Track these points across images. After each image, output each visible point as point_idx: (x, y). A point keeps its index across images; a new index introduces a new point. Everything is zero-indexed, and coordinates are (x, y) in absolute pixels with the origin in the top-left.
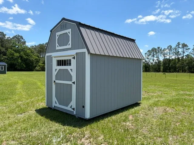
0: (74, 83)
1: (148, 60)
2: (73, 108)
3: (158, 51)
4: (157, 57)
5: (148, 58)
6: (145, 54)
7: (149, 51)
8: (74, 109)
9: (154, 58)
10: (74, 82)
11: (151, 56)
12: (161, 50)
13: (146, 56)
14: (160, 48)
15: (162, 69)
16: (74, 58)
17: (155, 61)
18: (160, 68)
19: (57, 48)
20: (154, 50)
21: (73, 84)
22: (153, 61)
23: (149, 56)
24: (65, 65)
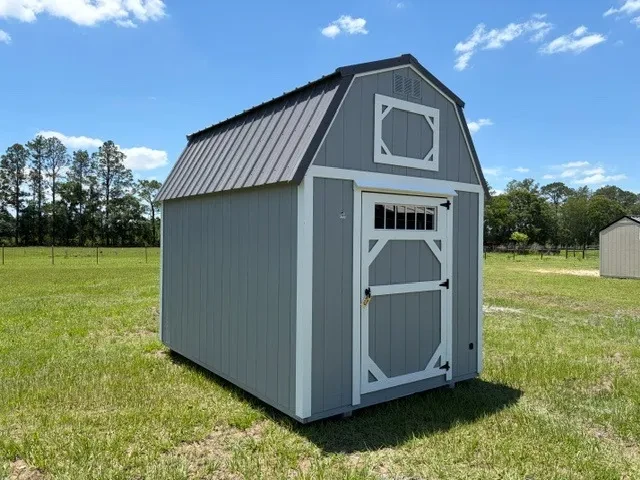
0: (446, 284)
2: (443, 363)
8: (446, 367)
10: (448, 280)
16: (447, 205)
19: (379, 158)
21: (443, 289)
24: (411, 227)
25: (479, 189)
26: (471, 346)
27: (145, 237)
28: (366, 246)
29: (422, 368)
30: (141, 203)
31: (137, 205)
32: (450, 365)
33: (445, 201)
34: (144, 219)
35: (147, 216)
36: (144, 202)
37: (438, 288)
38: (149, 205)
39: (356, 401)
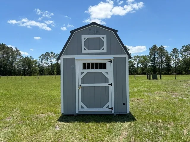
1: (42, 63)
3: (52, 55)
4: (50, 61)
5: (42, 62)
6: (39, 58)
7: (43, 55)
9: (48, 62)
10: (112, 84)
11: (45, 60)
12: (54, 55)
13: (40, 60)
14: (53, 53)
15: (55, 73)
16: (111, 62)
17: (48, 65)
18: (54, 72)
19: (83, 51)
20: (47, 54)
22: (47, 65)
23: (42, 59)
24: (96, 68)
25: (126, 56)
26: (124, 104)
27: (135, 72)
28: (80, 74)
29: (101, 107)
30: (134, 62)
31: (133, 63)
32: (113, 108)
33: (110, 61)
34: (135, 67)
35: (136, 66)
36: (135, 62)
37: (107, 85)
38: (136, 63)
39: (77, 112)
